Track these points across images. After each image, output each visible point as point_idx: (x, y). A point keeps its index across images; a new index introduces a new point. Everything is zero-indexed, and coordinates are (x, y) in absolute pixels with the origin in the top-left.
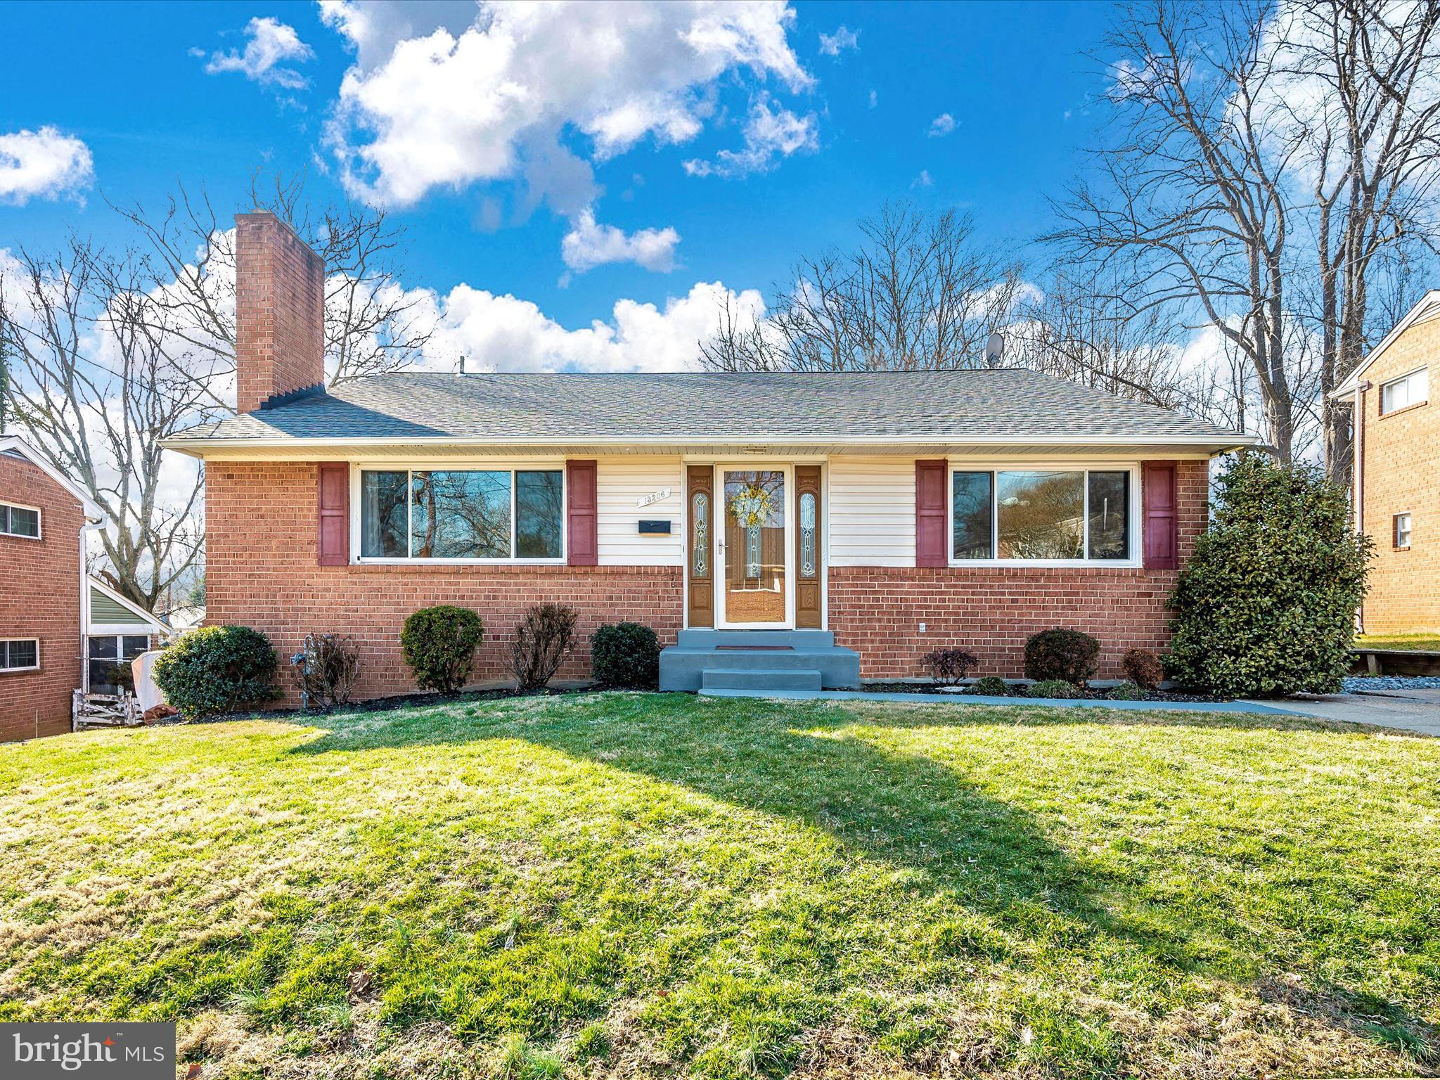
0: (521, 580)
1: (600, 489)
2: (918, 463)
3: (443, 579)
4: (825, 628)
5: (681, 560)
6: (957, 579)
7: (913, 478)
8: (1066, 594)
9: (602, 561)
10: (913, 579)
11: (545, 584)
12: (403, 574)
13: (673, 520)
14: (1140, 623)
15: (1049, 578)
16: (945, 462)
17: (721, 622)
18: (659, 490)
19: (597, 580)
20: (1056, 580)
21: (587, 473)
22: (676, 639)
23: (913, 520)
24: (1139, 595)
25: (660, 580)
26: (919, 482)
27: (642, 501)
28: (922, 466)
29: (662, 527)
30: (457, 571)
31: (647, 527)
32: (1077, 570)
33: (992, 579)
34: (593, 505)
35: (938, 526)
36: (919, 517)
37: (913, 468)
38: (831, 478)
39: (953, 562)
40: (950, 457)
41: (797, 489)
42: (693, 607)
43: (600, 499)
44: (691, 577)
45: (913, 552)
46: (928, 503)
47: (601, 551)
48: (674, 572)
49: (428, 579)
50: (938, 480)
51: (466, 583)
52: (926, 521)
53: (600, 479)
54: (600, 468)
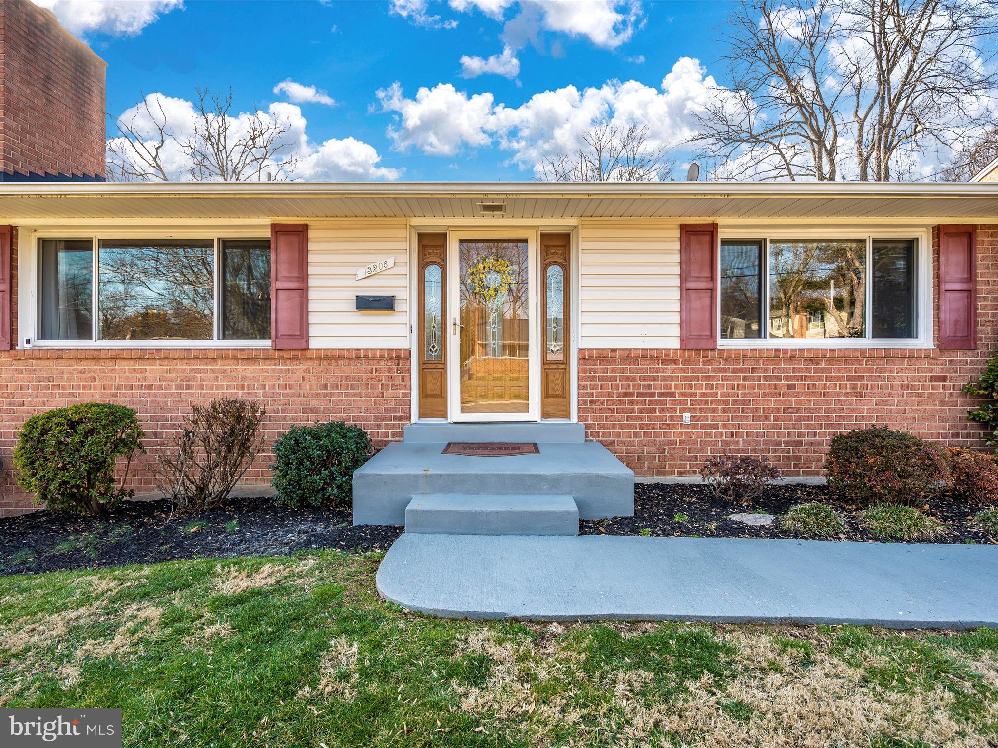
0: (219, 366)
1: (312, 258)
2: (683, 227)
3: (126, 365)
4: (574, 418)
5: (407, 340)
6: (727, 361)
7: (677, 246)
8: (850, 379)
9: (314, 344)
10: (675, 362)
11: (249, 370)
12: (78, 359)
13: (400, 294)
14: (933, 412)
15: (831, 360)
16: (715, 226)
17: (455, 413)
18: (381, 259)
19: (308, 365)
20: (838, 361)
21: (295, 239)
22: (401, 434)
23: (676, 294)
24: (932, 379)
25: (382, 366)
26: (685, 249)
27: (361, 273)
28: (688, 232)
29: (386, 304)
30: (142, 356)
31: (365, 304)
32: (863, 351)
33: (767, 360)
34: (304, 277)
35: (707, 301)
36: (685, 291)
37: (677, 233)
38: (583, 245)
39: (722, 343)
40: (721, 221)
41: (543, 259)
42: (424, 395)
43: (312, 270)
44: (421, 361)
45: (676, 331)
46: (694, 274)
47: (313, 331)
48: (400, 357)
49: (109, 365)
50: (707, 247)
51: (154, 371)
52: (693, 295)
53: (312, 246)
54: (312, 234)
